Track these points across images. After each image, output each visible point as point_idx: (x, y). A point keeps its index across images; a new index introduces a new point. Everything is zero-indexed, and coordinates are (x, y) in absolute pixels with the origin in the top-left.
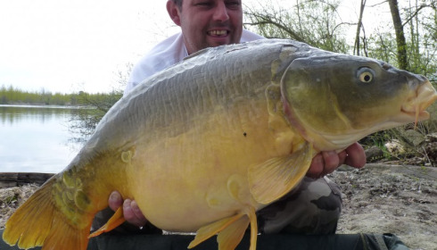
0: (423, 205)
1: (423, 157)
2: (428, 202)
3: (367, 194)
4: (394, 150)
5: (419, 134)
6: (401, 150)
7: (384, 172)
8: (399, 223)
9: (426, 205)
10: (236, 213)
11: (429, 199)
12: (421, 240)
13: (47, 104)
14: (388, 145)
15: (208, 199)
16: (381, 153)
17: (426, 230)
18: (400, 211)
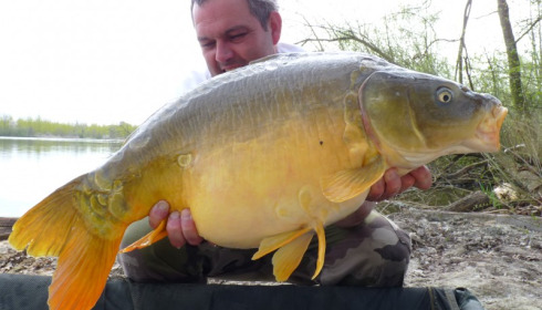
0: (530, 263)
1: (539, 205)
2: (536, 260)
3: (462, 249)
4: (504, 196)
5: (535, 177)
6: (513, 196)
7: (487, 223)
8: (496, 284)
9: (533, 263)
10: (302, 228)
11: (539, 255)
12: (521, 304)
13: (81, 137)
14: (497, 190)
15: (277, 209)
16: (487, 200)
17: (530, 292)
18: (499, 270)
